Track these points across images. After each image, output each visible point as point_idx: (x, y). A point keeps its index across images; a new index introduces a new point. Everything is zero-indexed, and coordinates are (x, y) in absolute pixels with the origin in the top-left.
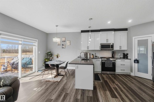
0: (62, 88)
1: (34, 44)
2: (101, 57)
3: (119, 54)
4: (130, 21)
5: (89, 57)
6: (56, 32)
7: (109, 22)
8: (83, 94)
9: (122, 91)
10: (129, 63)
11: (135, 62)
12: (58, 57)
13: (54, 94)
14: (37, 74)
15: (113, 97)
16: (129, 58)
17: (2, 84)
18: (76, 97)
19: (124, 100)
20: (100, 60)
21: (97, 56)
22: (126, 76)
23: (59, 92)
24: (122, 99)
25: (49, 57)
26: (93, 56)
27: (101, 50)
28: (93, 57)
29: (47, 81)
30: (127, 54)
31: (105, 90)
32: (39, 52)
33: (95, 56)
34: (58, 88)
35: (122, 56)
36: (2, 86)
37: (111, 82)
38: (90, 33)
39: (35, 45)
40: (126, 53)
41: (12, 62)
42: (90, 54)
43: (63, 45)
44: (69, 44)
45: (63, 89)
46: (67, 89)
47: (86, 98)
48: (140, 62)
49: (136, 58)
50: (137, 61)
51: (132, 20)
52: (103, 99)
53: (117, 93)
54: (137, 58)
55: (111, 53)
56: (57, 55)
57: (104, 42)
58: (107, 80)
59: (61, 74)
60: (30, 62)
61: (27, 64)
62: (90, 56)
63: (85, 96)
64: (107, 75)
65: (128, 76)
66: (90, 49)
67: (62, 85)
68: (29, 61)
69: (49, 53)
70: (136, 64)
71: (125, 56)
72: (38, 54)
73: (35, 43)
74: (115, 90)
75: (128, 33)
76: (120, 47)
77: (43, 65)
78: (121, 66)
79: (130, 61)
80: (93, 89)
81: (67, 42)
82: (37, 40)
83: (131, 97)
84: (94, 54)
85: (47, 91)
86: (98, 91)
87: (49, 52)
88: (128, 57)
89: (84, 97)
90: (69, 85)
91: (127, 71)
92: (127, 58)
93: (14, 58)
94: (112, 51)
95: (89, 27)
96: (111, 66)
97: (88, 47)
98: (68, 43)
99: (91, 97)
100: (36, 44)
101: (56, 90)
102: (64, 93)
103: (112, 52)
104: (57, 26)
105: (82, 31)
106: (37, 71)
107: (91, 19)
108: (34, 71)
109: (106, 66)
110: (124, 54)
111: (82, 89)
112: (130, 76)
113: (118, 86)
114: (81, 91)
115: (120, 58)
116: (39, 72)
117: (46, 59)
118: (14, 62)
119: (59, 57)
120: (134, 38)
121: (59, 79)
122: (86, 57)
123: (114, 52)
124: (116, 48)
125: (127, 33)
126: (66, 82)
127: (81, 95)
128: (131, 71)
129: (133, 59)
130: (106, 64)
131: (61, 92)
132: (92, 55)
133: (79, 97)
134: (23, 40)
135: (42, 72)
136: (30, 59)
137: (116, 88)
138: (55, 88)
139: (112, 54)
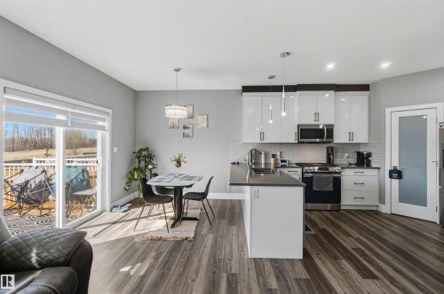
0: (209, 260)
1: (100, 123)
2: (297, 164)
3: (347, 155)
4: (385, 65)
5: (263, 162)
6: (174, 89)
7: (330, 66)
8: (280, 272)
9: (379, 256)
10: (376, 179)
11: (391, 177)
12: (179, 163)
13: (193, 281)
14: (109, 217)
15: (365, 277)
16: (373, 165)
17: (37, 261)
18: (265, 284)
19: (396, 282)
20: (299, 170)
21: (285, 161)
22: (368, 214)
23: (207, 273)
24: (392, 280)
25: (143, 164)
26: (276, 160)
27: (299, 143)
28: (276, 163)
29: (152, 240)
30: (369, 155)
31: (335, 258)
32: (115, 150)
33: (282, 161)
34: (200, 261)
35: (354, 161)
36: (36, 265)
37: (339, 233)
38: (284, 94)
39: (102, 128)
40: (365, 150)
41: (19, 180)
42: (266, 155)
43: (185, 128)
44: (205, 125)
45: (215, 262)
46: (227, 261)
47: (293, 285)
48: (405, 175)
49: (396, 163)
50: (396, 174)
51: (390, 63)
52: (342, 284)
53: (371, 263)
54: (397, 165)
55: (325, 151)
56: (177, 157)
57: (309, 121)
58: (326, 227)
59: (188, 216)
60: (82, 181)
61: (72, 188)
62: (265, 160)
63: (288, 279)
64: (318, 213)
65: (373, 214)
66: (267, 140)
67: (207, 250)
68: (81, 177)
69: (144, 153)
70: (396, 182)
71: (363, 161)
72: (112, 153)
73: (104, 120)
74: (360, 255)
75: (369, 97)
76: (351, 134)
77: (126, 189)
78: (356, 186)
79: (379, 173)
80: (301, 258)
81: (200, 119)
82: (110, 111)
83: (410, 274)
84: (278, 154)
85: (169, 269)
86: (317, 261)
87: (144, 147)
88: (370, 161)
89: (286, 281)
90: (228, 249)
91: (370, 202)
92: (369, 166)
93: (26, 169)
94: (326, 146)
95: (272, 77)
96: (330, 188)
97: (262, 134)
98: (201, 121)
99: (307, 280)
100: (107, 124)
101: (194, 265)
102: (225, 275)
103: (328, 148)
104: (177, 70)
105: (246, 89)
106: (108, 209)
107: (288, 54)
108: (99, 208)
109: (314, 188)
110: (360, 155)
111: (271, 260)
112: (377, 212)
113: (361, 244)
114: (269, 263)
115: (350, 166)
116: (114, 210)
117: (135, 169)
118: (27, 182)
119: (182, 163)
120: (388, 110)
121: (187, 230)
122: (255, 164)
123: (332, 148)
124: (340, 137)
125: (367, 97)
126: (215, 241)
127: (277, 277)
128: (382, 200)
129: (388, 169)
130: (314, 183)
131: (214, 273)
132: (273, 156)
133: (274, 284)
134: (70, 110)
135: (125, 211)
136: (83, 171)
137: (359, 249)
138: (188, 261)
139: (328, 155)
